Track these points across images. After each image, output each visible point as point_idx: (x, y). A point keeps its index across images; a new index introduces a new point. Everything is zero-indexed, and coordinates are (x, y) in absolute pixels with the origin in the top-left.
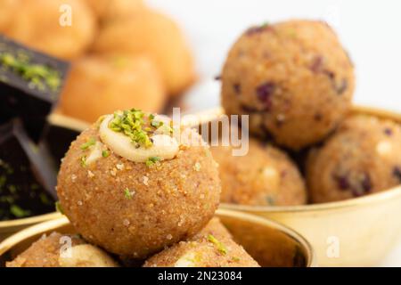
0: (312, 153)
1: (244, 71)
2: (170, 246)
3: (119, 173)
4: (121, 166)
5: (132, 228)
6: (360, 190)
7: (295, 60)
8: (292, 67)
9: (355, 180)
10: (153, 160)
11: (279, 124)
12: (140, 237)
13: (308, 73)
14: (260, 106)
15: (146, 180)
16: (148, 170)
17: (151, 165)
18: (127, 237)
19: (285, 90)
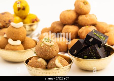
2: (53, 58)
3: (47, 47)
4: (47, 46)
5: (48, 55)
10: (51, 45)
12: (49, 57)
15: (51, 48)
16: (51, 47)
17: (51, 46)
18: (47, 57)
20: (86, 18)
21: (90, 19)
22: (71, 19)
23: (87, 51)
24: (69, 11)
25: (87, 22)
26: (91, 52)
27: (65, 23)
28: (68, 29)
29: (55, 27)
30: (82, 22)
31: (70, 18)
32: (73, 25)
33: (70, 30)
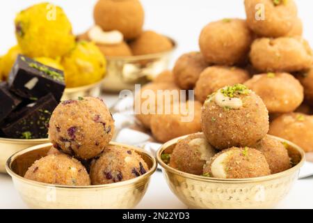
0: (94, 161)
1: (62, 121)
6: (117, 179)
7: (87, 116)
8: (86, 120)
9: (114, 174)
10: (227, 107)
11: (78, 147)
13: (93, 122)
14: (70, 138)
19: (82, 130)
20: (270, 48)
21: (281, 52)
22: (228, 48)
23: (30, 116)
24: (228, 21)
25: (272, 61)
26: (43, 119)
27: (211, 58)
28: (212, 77)
29: (183, 70)
30: (258, 60)
31: (225, 45)
32: (233, 68)
33: (214, 81)
